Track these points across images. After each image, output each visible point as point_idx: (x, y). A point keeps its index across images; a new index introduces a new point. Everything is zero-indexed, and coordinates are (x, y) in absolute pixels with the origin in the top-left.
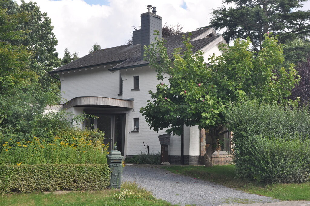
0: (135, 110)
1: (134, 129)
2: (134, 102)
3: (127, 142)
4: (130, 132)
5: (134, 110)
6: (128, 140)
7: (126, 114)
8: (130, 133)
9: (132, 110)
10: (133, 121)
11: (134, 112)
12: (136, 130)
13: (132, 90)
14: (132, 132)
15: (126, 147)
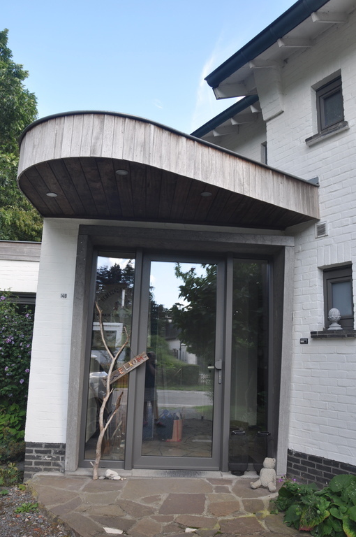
0: (329, 230)
1: (328, 321)
2: (322, 192)
3: (293, 385)
4: (308, 336)
5: (322, 230)
6: (295, 376)
7: (283, 248)
8: (305, 342)
9: (314, 231)
10: (318, 281)
11: (322, 241)
12: (336, 327)
13: (311, 142)
14: (315, 335)
15: (288, 412)
